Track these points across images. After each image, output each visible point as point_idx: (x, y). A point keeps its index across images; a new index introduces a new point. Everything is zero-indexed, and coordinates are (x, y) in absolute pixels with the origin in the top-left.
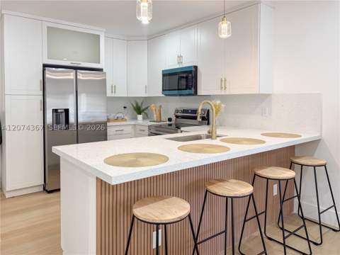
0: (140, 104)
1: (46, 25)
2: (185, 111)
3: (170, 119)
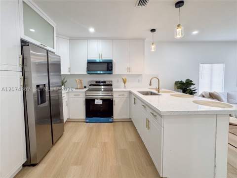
3: (85, 87)
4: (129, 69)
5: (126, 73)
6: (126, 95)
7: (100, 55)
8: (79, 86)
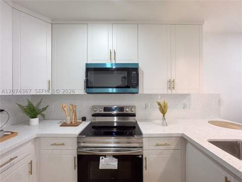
2: (106, 109)
3: (84, 119)
4: (171, 84)
5: (165, 92)
6: (173, 144)
7: (112, 54)
8: (69, 118)
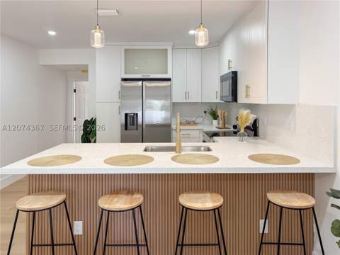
0: (214, 109)
1: (123, 48)
